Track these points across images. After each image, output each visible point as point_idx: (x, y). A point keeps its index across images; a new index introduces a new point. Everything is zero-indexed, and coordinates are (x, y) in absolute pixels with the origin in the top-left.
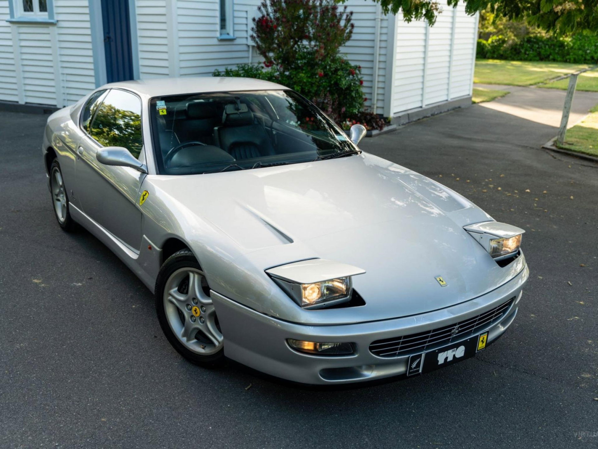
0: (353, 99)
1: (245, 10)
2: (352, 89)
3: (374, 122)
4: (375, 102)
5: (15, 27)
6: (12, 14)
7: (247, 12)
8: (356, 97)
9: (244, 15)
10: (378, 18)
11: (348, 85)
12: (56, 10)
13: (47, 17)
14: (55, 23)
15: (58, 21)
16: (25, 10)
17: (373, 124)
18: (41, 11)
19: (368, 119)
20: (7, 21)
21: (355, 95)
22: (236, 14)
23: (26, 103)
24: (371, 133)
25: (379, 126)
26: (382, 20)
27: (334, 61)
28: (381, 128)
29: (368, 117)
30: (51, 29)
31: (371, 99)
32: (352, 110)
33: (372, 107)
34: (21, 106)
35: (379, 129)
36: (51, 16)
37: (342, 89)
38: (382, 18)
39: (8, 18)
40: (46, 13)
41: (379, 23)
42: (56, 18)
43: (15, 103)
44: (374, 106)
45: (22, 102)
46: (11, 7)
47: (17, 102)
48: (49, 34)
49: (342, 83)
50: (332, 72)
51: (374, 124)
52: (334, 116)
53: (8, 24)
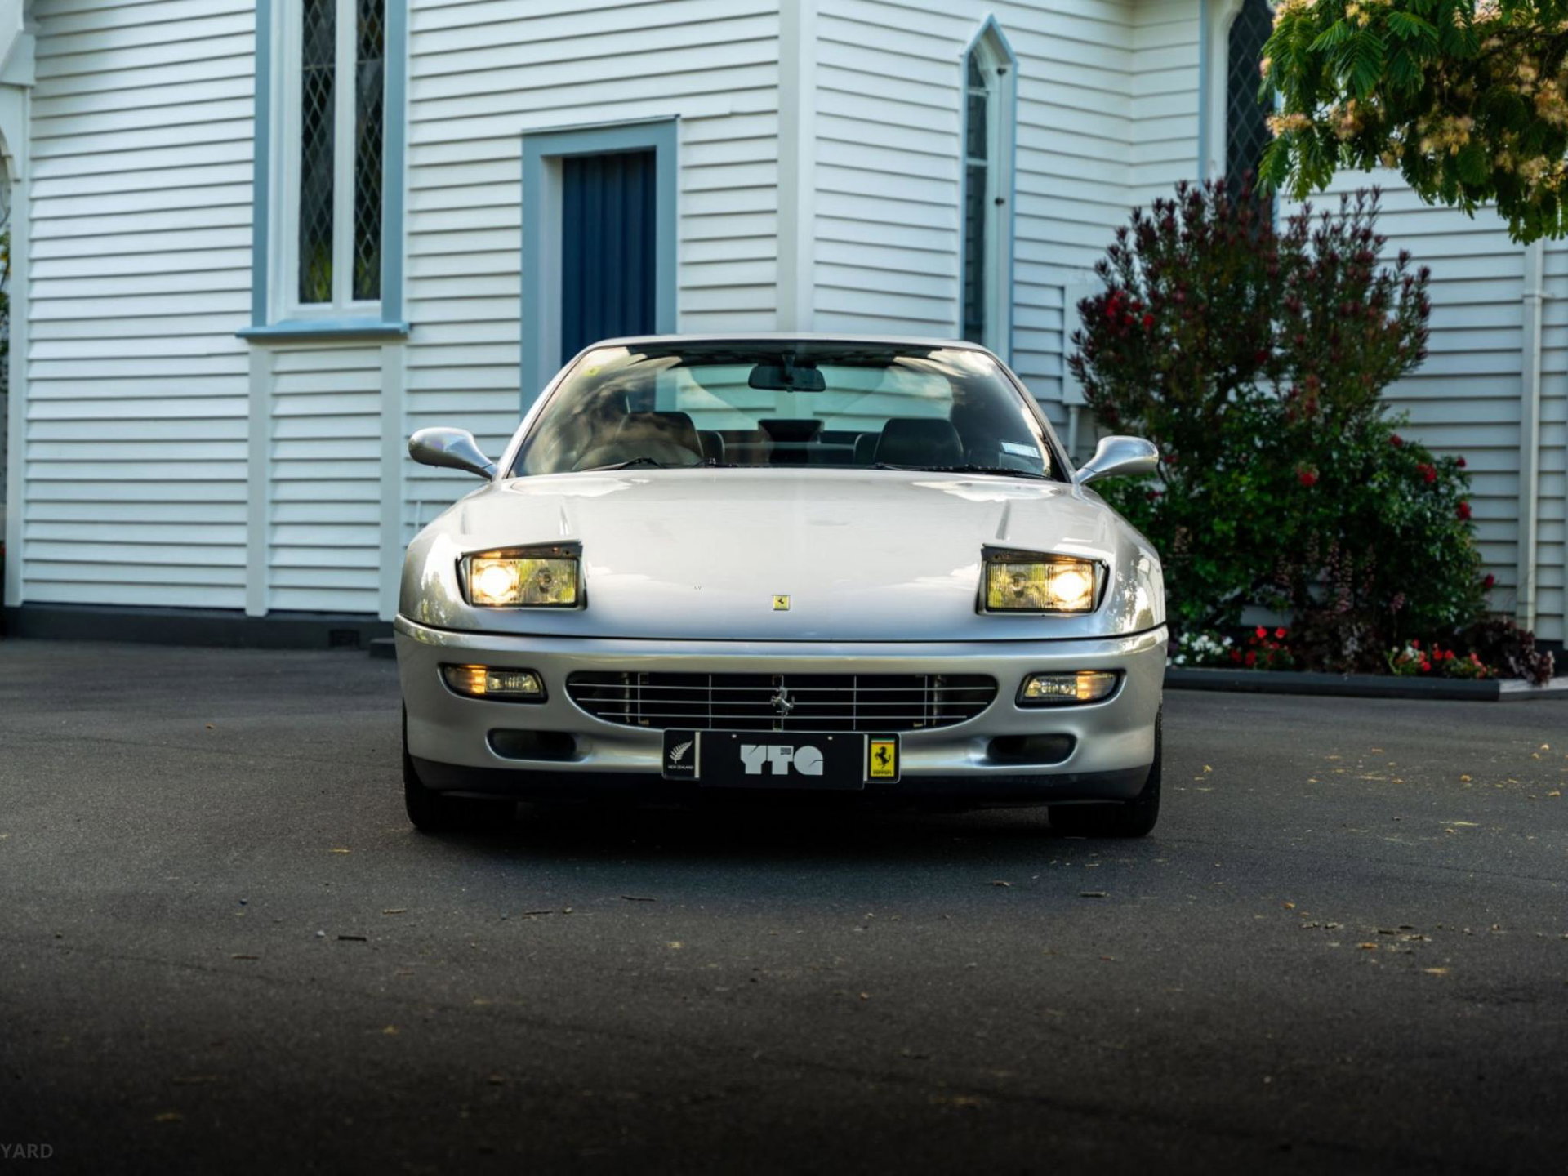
0: (1434, 567)
1: (1060, 283)
2: (1428, 533)
3: (1512, 653)
4: (1531, 597)
5: (263, 351)
6: (259, 310)
7: (1062, 289)
8: (1446, 563)
9: (1053, 298)
10: (1532, 296)
11: (1412, 520)
12: (408, 291)
13: (378, 315)
14: (402, 331)
15: (412, 325)
16: (305, 297)
17: (1507, 660)
18: (357, 296)
19: (1491, 640)
20: (239, 335)
21: (1443, 555)
22: (1022, 295)
23: (272, 611)
24: (1498, 686)
25: (1530, 668)
26: (1546, 302)
27: (1362, 435)
28: (1540, 676)
29: (1491, 637)
30: (389, 354)
31: (1513, 587)
32: (1435, 611)
33: (1519, 613)
34: (256, 621)
35: (1531, 677)
36: (392, 311)
37: (1390, 530)
38: (1546, 295)
39: (245, 324)
40: (376, 304)
41: (1538, 311)
42: (409, 315)
43: (234, 616)
44: (1526, 609)
45: (256, 610)
46: (259, 291)
47: (241, 610)
48: (378, 369)
49: (1390, 510)
50: (1351, 472)
51: (1512, 660)
52: (1359, 629)
53: (241, 345)
